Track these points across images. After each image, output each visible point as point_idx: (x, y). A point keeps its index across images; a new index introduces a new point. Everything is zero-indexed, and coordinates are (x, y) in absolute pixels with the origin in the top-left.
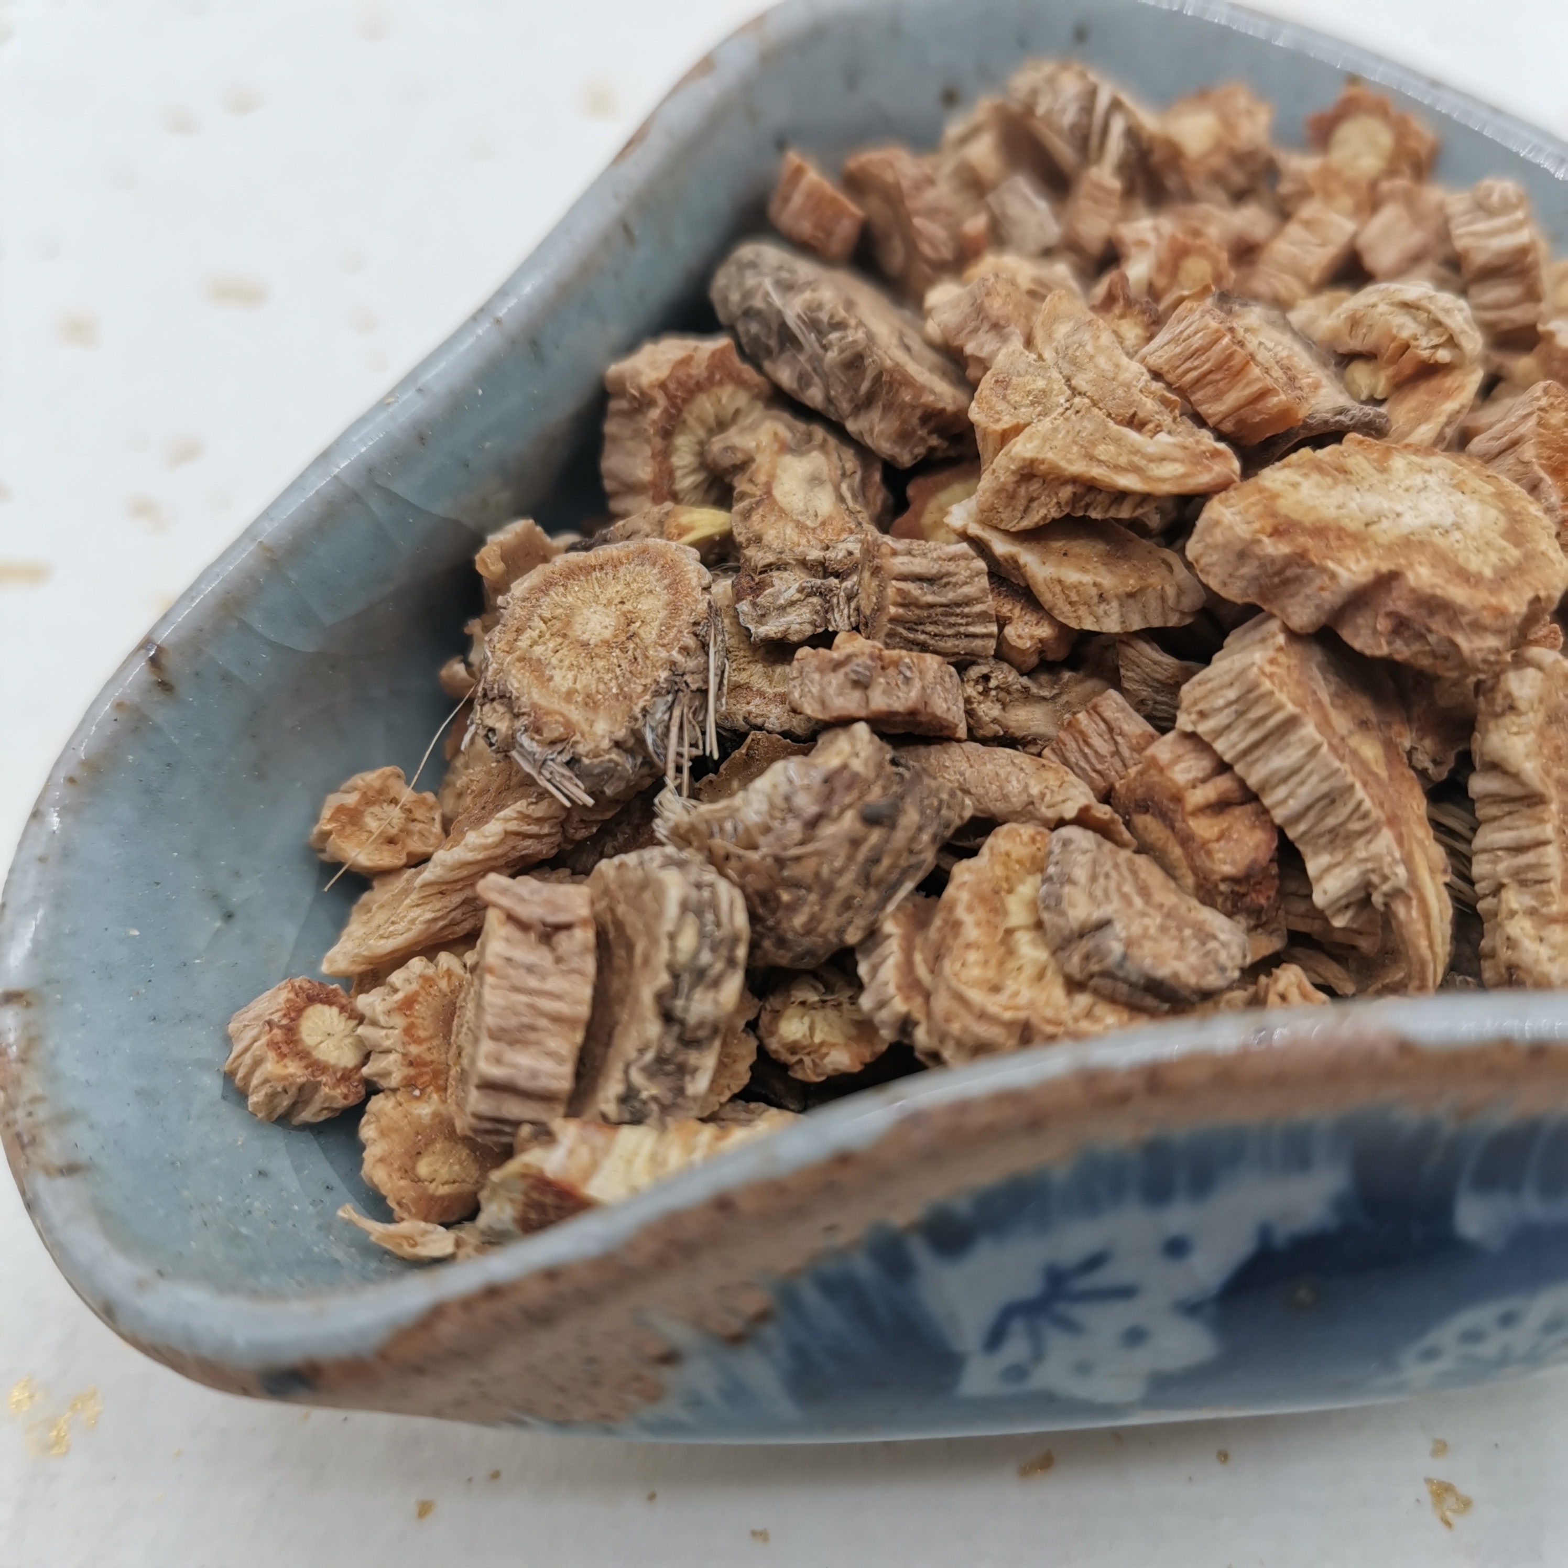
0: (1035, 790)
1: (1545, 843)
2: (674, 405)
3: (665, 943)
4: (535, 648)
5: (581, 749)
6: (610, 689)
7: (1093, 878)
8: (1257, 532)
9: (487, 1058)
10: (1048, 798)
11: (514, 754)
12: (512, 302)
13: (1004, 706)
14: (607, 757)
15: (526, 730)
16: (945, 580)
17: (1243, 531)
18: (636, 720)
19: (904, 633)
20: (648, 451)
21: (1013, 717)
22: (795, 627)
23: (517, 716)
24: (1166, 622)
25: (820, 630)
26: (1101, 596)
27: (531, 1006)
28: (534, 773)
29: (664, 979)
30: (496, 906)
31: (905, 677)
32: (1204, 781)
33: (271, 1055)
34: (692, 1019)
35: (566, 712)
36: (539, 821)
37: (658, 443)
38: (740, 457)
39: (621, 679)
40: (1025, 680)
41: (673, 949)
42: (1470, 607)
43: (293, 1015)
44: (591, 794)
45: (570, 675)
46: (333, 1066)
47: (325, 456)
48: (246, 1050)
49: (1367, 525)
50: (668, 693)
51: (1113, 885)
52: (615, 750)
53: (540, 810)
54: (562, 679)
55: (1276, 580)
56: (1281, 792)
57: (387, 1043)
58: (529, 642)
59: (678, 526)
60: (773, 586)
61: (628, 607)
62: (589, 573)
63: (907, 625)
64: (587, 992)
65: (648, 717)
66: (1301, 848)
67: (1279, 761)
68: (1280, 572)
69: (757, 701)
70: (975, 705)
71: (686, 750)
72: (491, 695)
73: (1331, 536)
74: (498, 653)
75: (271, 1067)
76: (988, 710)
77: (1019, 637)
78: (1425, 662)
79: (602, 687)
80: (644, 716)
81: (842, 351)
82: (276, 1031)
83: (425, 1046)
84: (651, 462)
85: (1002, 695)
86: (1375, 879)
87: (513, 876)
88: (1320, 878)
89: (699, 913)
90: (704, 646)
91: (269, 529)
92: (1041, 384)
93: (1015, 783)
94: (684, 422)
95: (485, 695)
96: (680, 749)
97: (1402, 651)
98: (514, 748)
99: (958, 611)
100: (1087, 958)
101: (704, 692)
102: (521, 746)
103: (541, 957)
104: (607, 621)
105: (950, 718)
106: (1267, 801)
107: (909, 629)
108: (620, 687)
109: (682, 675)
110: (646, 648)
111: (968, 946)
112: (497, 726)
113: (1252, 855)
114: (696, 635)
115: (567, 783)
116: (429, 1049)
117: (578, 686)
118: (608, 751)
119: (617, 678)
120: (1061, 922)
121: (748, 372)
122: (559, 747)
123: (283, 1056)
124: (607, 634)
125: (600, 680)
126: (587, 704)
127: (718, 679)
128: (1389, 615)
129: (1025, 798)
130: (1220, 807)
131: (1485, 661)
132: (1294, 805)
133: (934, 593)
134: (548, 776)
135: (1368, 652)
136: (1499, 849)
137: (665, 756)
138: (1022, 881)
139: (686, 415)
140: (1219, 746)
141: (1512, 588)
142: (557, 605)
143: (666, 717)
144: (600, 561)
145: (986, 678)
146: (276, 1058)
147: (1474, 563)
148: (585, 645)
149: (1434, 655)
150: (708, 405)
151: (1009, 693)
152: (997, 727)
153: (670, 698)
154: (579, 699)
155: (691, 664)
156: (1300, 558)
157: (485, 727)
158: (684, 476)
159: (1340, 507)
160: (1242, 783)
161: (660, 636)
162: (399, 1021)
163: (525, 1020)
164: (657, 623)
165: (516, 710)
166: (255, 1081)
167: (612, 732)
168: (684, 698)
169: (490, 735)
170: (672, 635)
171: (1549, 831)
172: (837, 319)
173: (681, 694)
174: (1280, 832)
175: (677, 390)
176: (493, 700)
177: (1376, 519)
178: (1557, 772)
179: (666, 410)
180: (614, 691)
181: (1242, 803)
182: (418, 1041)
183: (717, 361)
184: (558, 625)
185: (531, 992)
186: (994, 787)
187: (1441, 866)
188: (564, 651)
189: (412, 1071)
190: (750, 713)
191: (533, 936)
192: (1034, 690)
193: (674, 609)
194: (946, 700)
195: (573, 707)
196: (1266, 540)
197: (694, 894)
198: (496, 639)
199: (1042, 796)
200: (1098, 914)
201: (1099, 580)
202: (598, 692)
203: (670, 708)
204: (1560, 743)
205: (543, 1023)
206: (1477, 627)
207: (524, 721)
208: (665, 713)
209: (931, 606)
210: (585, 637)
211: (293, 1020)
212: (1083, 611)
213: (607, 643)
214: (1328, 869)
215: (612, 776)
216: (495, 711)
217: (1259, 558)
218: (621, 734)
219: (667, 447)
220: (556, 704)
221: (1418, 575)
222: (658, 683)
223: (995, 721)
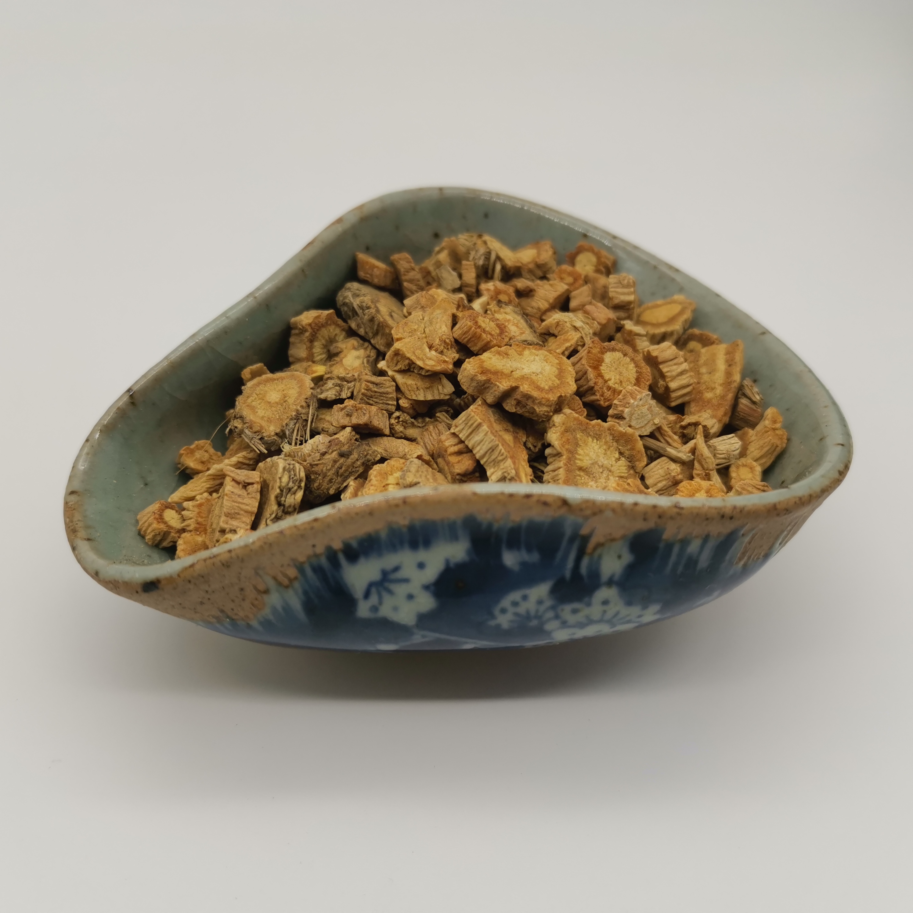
0: (406, 451)
1: (560, 468)
2: (314, 331)
3: (278, 480)
4: (253, 403)
5: (264, 434)
6: (276, 417)
7: (418, 471)
8: (476, 373)
9: (223, 522)
11: (243, 436)
12: (261, 292)
13: (405, 428)
14: (273, 438)
15: (247, 428)
16: (381, 385)
17: (472, 372)
18: (284, 427)
19: (367, 400)
20: (305, 347)
21: (408, 432)
22: (330, 396)
23: (245, 423)
24: (440, 397)
25: (338, 398)
26: (418, 389)
27: (238, 507)
28: (249, 442)
29: (278, 491)
30: (229, 476)
31: (364, 413)
32: (454, 445)
33: (155, 522)
34: (287, 504)
35: (261, 423)
36: (250, 459)
37: (308, 344)
38: (339, 350)
39: (280, 414)
40: (413, 420)
41: (281, 482)
42: (538, 397)
43: (161, 511)
44: (266, 450)
45: (263, 412)
46: (175, 528)
47: (194, 336)
48: (145, 522)
49: (512, 372)
50: (295, 419)
51: (424, 474)
52: (276, 436)
53: (251, 455)
54: (261, 413)
55: (482, 388)
56: (478, 448)
57: (191, 516)
58: (251, 401)
59: (312, 370)
61: (285, 392)
62: (273, 381)
63: (368, 397)
64: (257, 504)
65: (288, 427)
66: (486, 467)
67: (477, 438)
68: (484, 385)
69: (327, 424)
70: (395, 426)
71: (299, 438)
72: (237, 416)
73: (499, 374)
74: (241, 404)
75: (155, 525)
76: (399, 428)
77: (404, 403)
78: (527, 414)
79: (273, 416)
80: (286, 426)
81: (369, 316)
82: (156, 515)
83: (204, 519)
84: (306, 350)
85: (404, 424)
86: (506, 474)
87: (236, 469)
88: (491, 476)
89: (289, 472)
90: (309, 406)
91: (173, 357)
92: (416, 327)
93: (401, 448)
94: (317, 337)
95: (235, 417)
96: (297, 437)
97: (520, 411)
98: (243, 434)
99: (384, 395)
101: (306, 421)
102: (245, 433)
103: (243, 492)
104: (278, 396)
105: (380, 427)
106: (474, 452)
107: (368, 399)
108: (279, 416)
109: (300, 414)
110: (289, 405)
111: (372, 485)
112: (238, 426)
113: (467, 467)
114: (306, 402)
115: (259, 445)
116: (204, 521)
117: (266, 415)
118: (273, 436)
119: (279, 413)
120: (404, 482)
121: (340, 322)
122: (258, 434)
123: (159, 522)
124: (277, 400)
125: (273, 414)
126: (268, 421)
127: (312, 417)
128: (515, 399)
129: (404, 453)
130: (459, 453)
131: (544, 414)
132: (482, 452)
133: (377, 388)
134: (253, 443)
135: (510, 411)
136: (550, 471)
137: (292, 439)
138: (396, 473)
139: (318, 335)
140: (460, 436)
141: (553, 393)
142: (262, 390)
143: (293, 427)
144: (277, 377)
145: (398, 417)
146: (157, 523)
147: (543, 385)
148: (269, 403)
149: (529, 412)
150: (326, 332)
151: (407, 423)
152: (402, 434)
153: (295, 421)
154: (266, 419)
155: (304, 411)
156: (488, 381)
157: (234, 426)
158: (318, 356)
159: (503, 366)
160: (467, 447)
161: (294, 402)
162: (197, 510)
163: (236, 511)
164: (294, 398)
165: (245, 421)
166: (149, 531)
167: (275, 430)
168: (300, 421)
169: (236, 429)
170: (298, 402)
171: (561, 464)
172: (368, 305)
173: (299, 420)
174: (478, 462)
175: (315, 326)
176: (238, 418)
177: (515, 370)
178: (567, 447)
179: (311, 333)
180: (277, 417)
181: (467, 453)
182: (202, 517)
183: (329, 317)
184: (261, 396)
185: (239, 503)
186: (395, 449)
187: (530, 474)
188: (263, 404)
189: (198, 526)
190: (324, 427)
191: (241, 486)
192: (416, 423)
193: (300, 394)
194: (378, 421)
195: (263, 421)
196: (479, 375)
197: (288, 466)
198: (240, 399)
199: (409, 452)
200: (415, 480)
201: (416, 383)
202: (272, 417)
203: (295, 424)
204: (569, 438)
205: (242, 512)
206: (540, 404)
207: (247, 425)
208: (293, 425)
209: (376, 392)
210: (270, 401)
211: (161, 512)
212: (412, 393)
213: (277, 403)
214: (493, 473)
215: (274, 444)
216: (238, 422)
217: (477, 380)
218: (278, 431)
219: (311, 345)
220: (258, 420)
221: (524, 387)
222: (292, 416)
223: (401, 432)
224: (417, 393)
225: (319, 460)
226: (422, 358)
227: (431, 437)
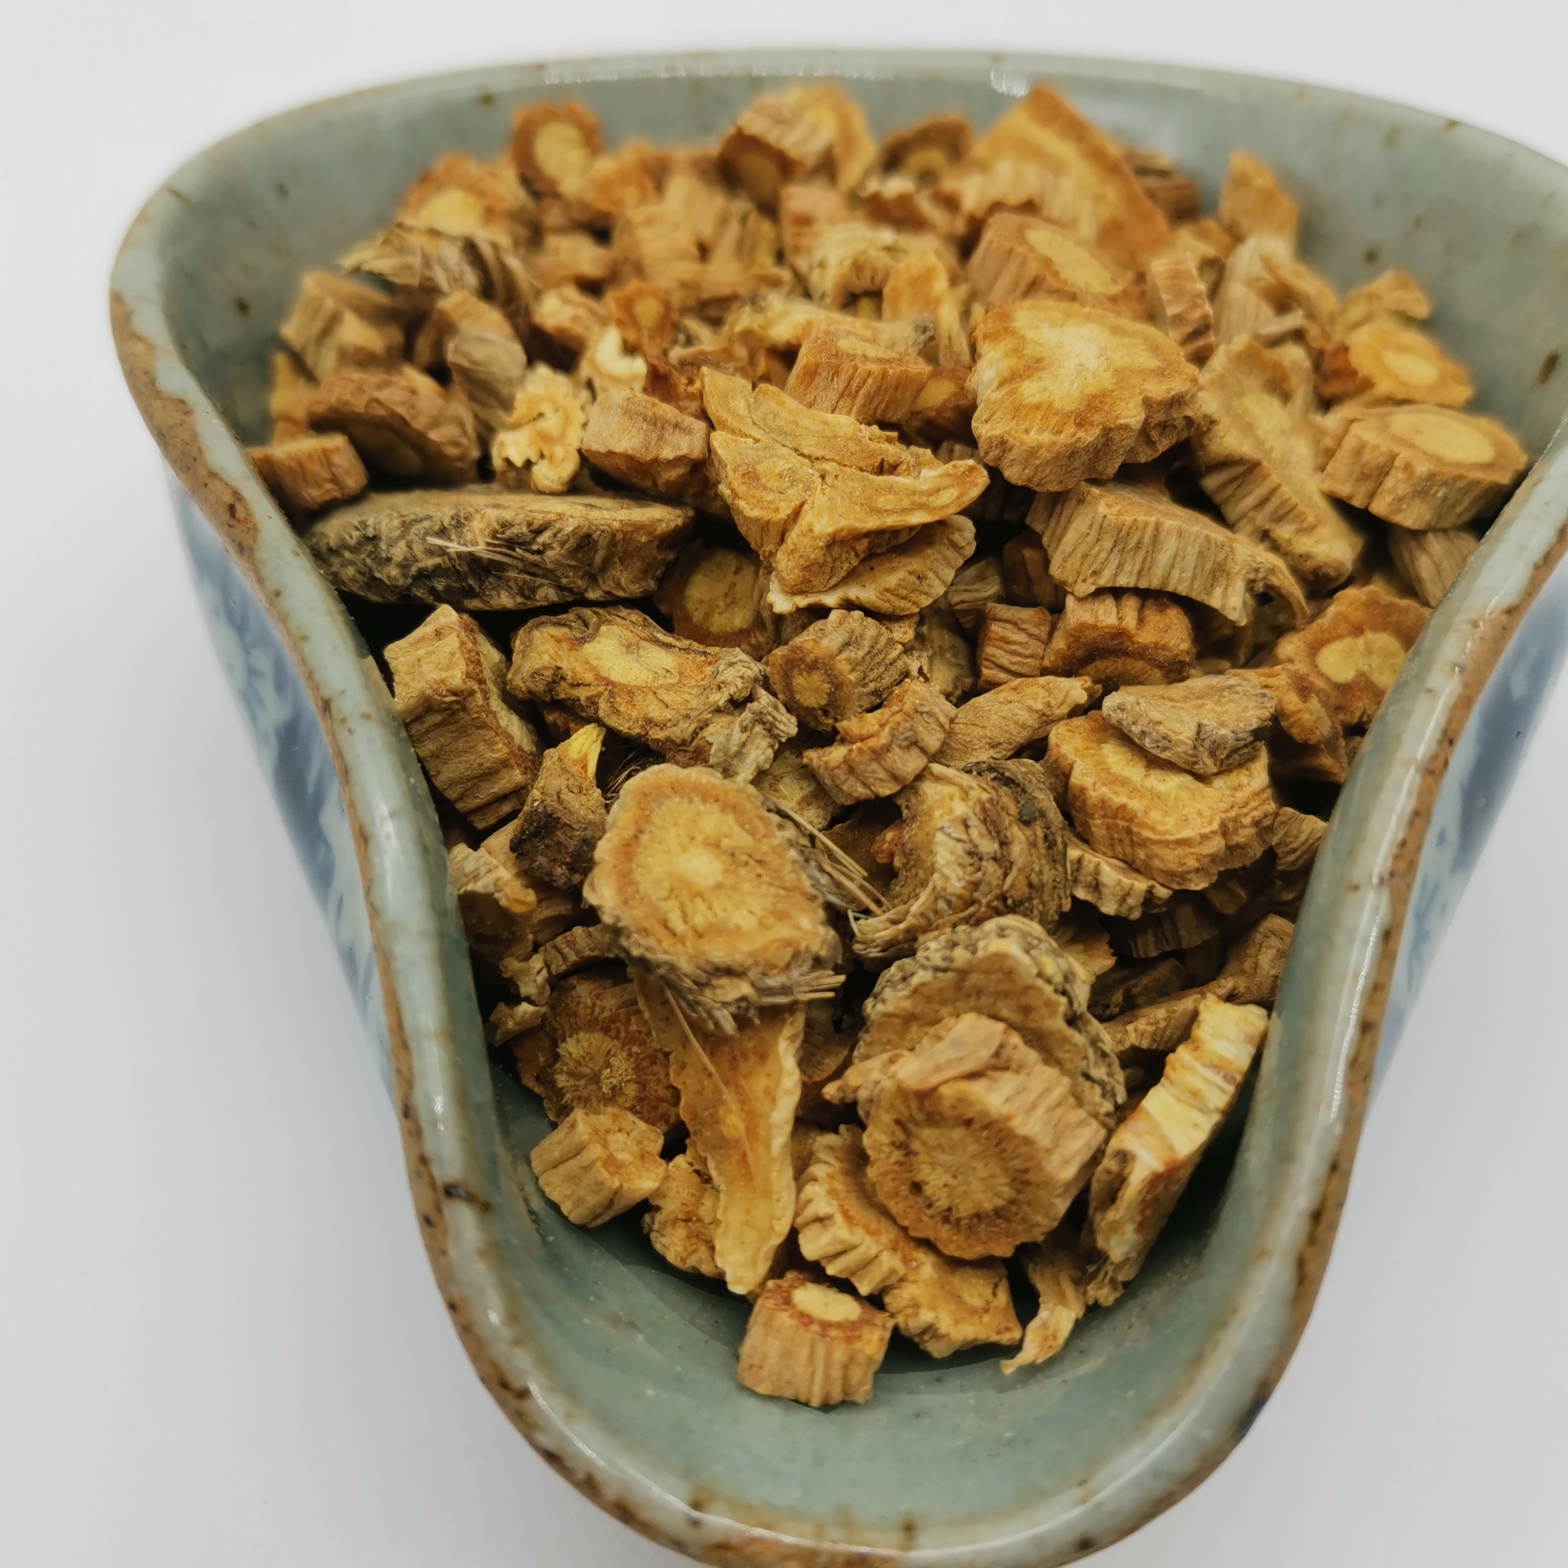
5: (814, 948)
6: (778, 895)
10: (1053, 703)
15: (765, 975)
18: (816, 896)
26: (919, 577)
38: (548, 673)
44: (838, 972)
50: (808, 861)
52: (830, 928)
54: (743, 920)
59: (575, 762)
60: (711, 744)
65: (820, 889)
67: (1163, 558)
72: (702, 979)
80: (817, 890)
81: (563, 544)
86: (1252, 576)
88: (1224, 605)
100: (1212, 754)
102: (768, 989)
104: (704, 859)
106: (1170, 588)
110: (755, 850)
115: (822, 981)
122: (797, 963)
124: (719, 866)
125: (764, 896)
130: (1140, 617)
133: (858, 649)
134: (806, 989)
140: (1121, 582)
142: (657, 882)
153: (812, 863)
157: (729, 1004)
160: (1147, 591)
161: (752, 834)
164: (736, 828)
165: (740, 969)
169: (742, 1004)
176: (711, 981)
180: (781, 893)
181: (1143, 605)
184: (682, 891)
195: (773, 929)
199: (1048, 705)
200: (1188, 728)
201: (910, 568)
202: (773, 905)
207: (754, 970)
208: (823, 876)
212: (914, 597)
213: (730, 871)
214: (1226, 595)
215: (837, 949)
218: (820, 914)
220: (761, 939)
222: (796, 862)
224: (926, 588)
225: (1006, 875)
226: (913, 503)
227: (1013, 647)
